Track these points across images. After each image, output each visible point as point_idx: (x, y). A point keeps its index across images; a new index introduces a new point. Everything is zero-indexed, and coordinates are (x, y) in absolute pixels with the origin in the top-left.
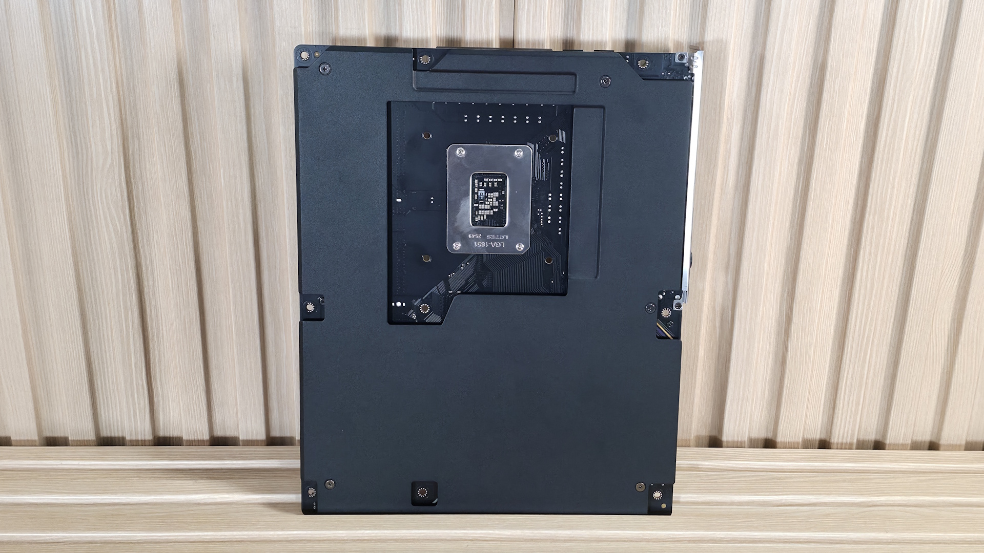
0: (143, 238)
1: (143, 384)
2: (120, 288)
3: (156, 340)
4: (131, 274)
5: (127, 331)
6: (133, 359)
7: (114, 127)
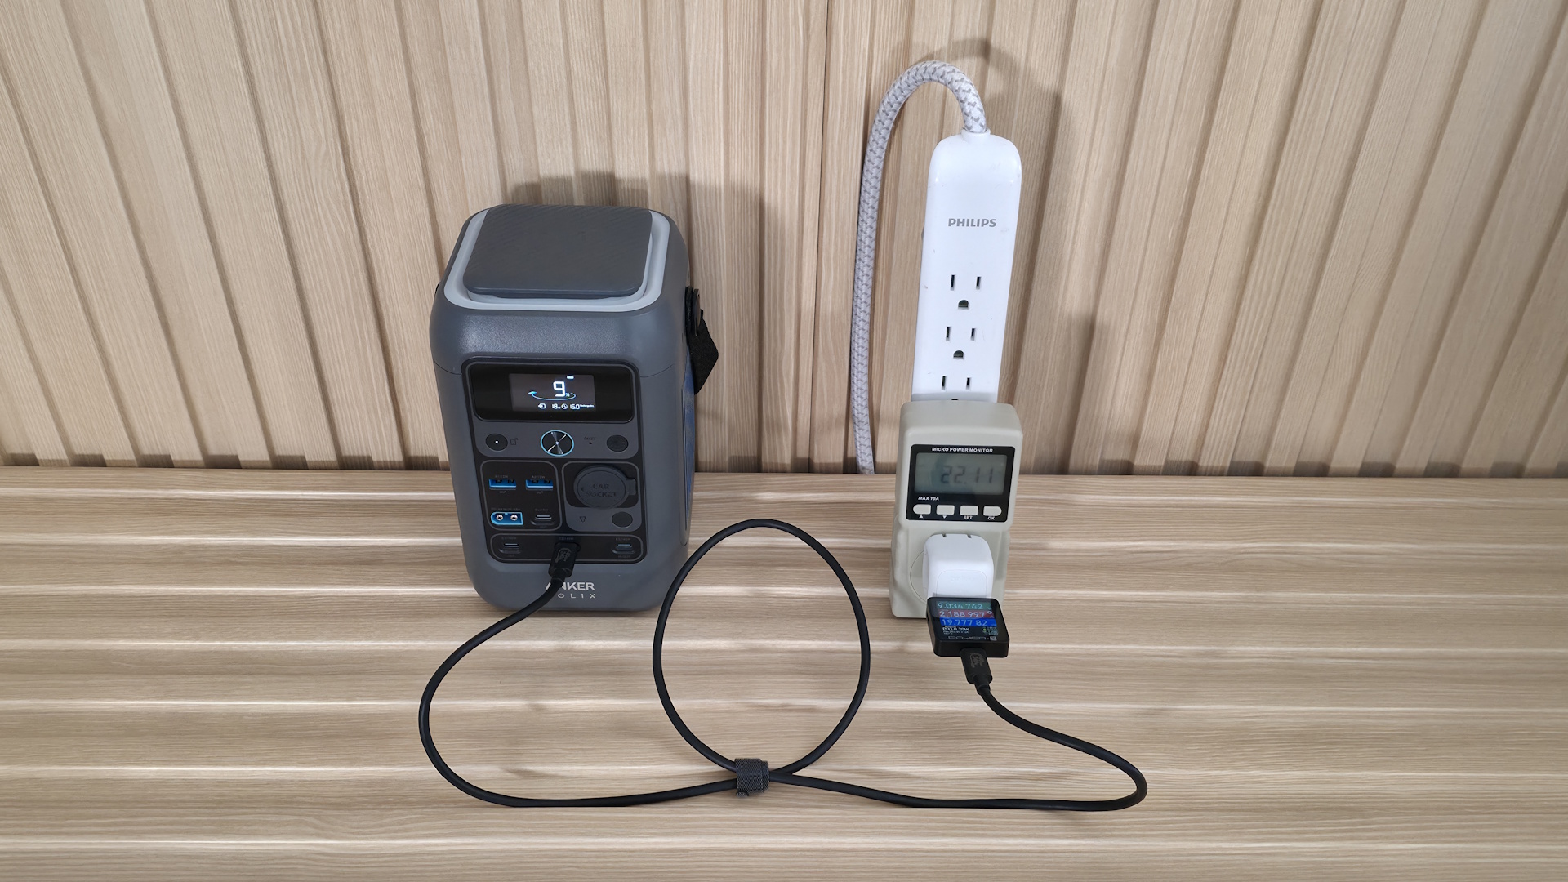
0: (372, 236)
1: (387, 401)
2: (351, 294)
3: (397, 350)
4: (361, 279)
5: (364, 343)
6: (372, 373)
7: (326, 107)
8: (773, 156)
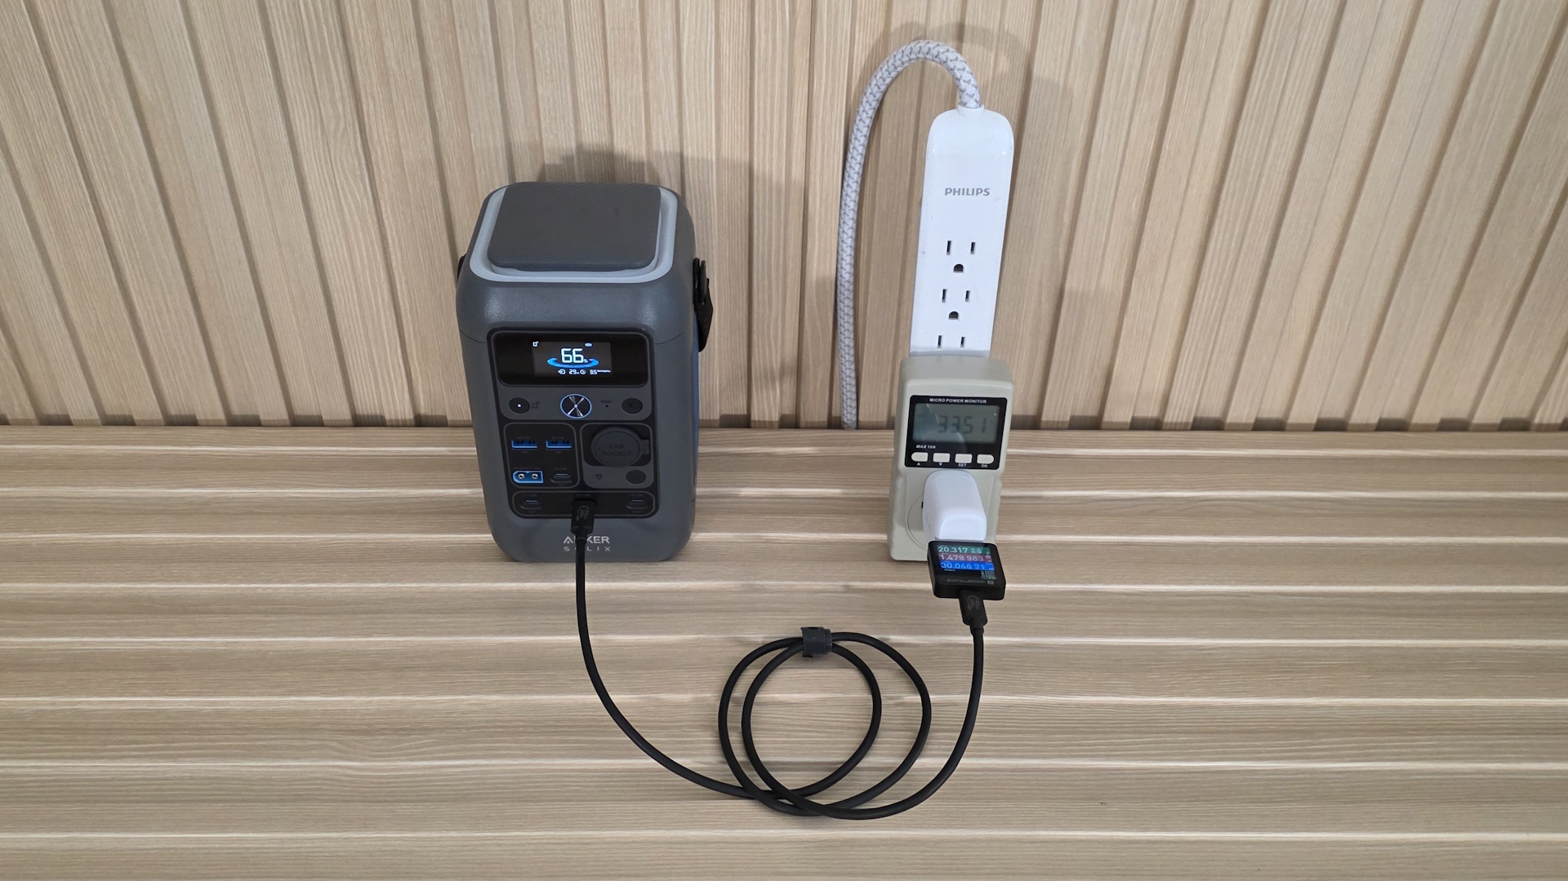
8: (761, 131)
